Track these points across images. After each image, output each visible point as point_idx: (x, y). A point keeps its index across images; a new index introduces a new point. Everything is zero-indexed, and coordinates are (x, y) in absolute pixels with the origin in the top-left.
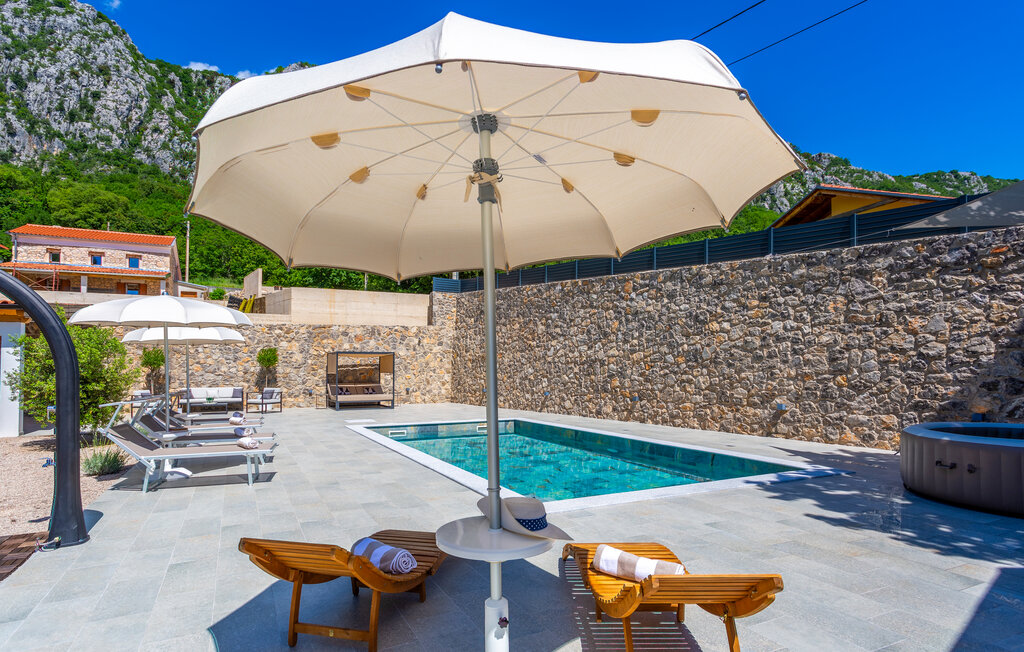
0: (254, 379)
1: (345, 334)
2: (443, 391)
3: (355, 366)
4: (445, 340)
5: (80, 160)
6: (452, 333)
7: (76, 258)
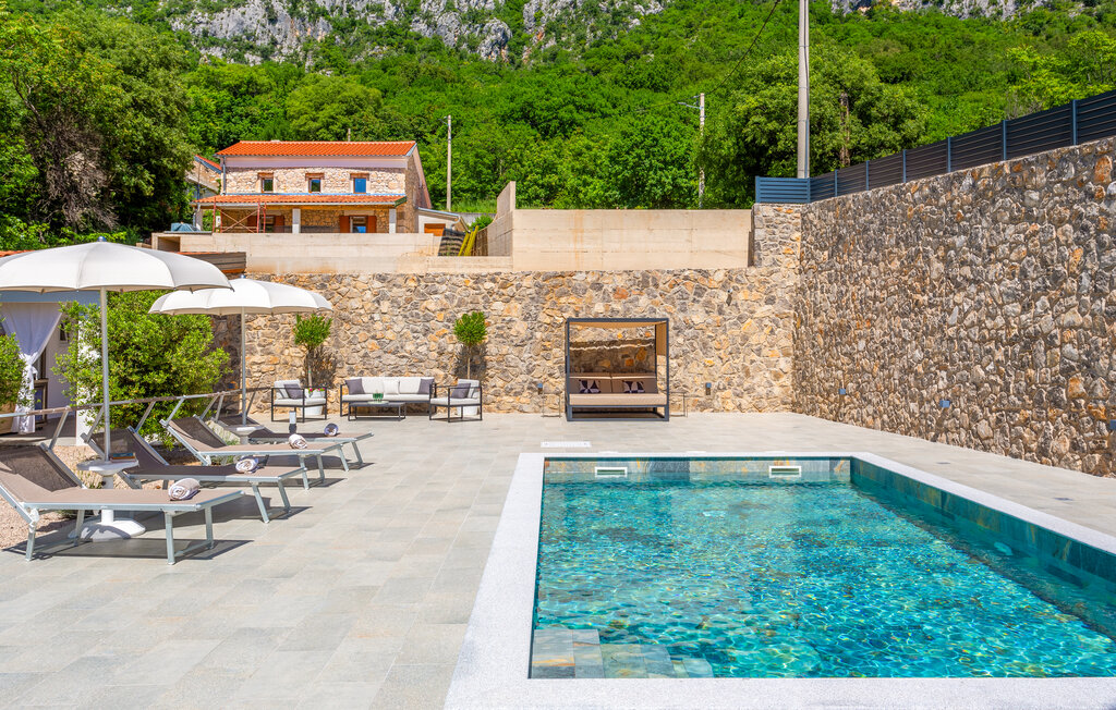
0: (452, 364)
1: (597, 286)
2: (777, 390)
3: (613, 342)
4: (779, 293)
5: (348, 43)
6: (794, 280)
7: (291, 184)
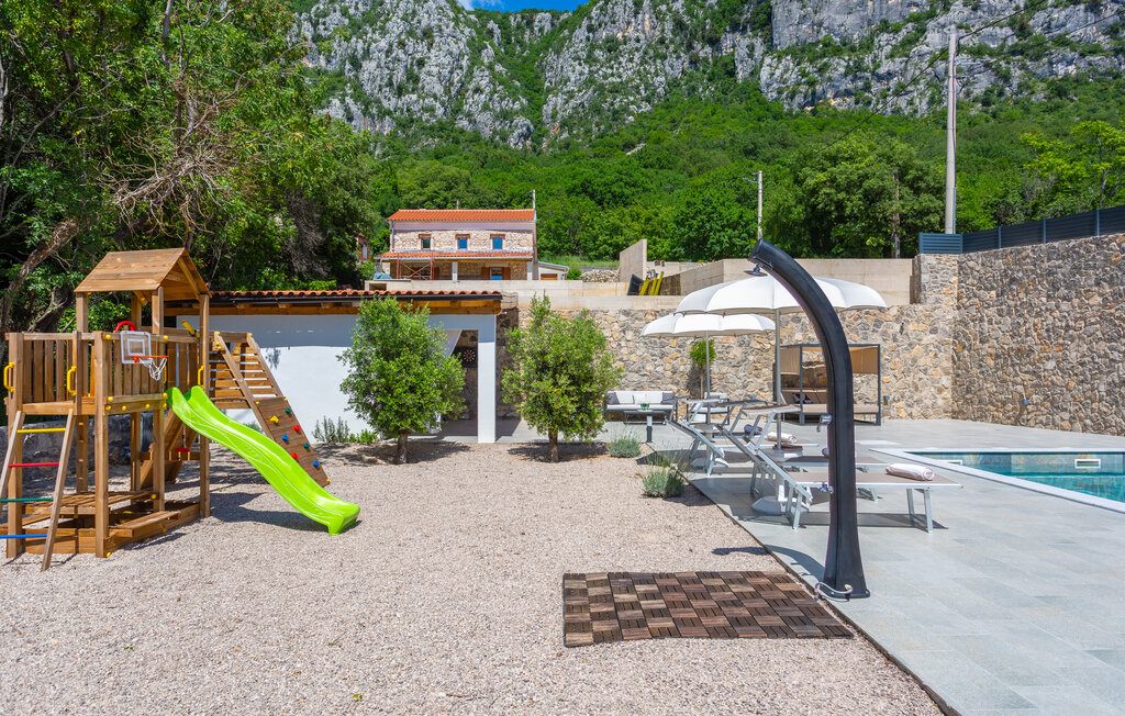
1: (797, 319)
6: (953, 314)
7: (444, 243)
